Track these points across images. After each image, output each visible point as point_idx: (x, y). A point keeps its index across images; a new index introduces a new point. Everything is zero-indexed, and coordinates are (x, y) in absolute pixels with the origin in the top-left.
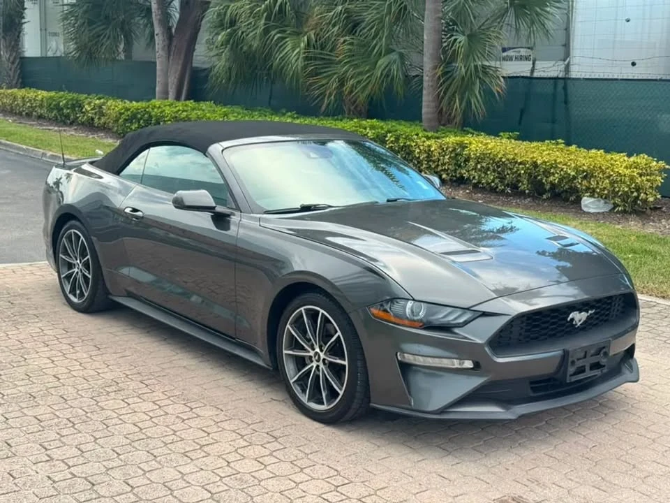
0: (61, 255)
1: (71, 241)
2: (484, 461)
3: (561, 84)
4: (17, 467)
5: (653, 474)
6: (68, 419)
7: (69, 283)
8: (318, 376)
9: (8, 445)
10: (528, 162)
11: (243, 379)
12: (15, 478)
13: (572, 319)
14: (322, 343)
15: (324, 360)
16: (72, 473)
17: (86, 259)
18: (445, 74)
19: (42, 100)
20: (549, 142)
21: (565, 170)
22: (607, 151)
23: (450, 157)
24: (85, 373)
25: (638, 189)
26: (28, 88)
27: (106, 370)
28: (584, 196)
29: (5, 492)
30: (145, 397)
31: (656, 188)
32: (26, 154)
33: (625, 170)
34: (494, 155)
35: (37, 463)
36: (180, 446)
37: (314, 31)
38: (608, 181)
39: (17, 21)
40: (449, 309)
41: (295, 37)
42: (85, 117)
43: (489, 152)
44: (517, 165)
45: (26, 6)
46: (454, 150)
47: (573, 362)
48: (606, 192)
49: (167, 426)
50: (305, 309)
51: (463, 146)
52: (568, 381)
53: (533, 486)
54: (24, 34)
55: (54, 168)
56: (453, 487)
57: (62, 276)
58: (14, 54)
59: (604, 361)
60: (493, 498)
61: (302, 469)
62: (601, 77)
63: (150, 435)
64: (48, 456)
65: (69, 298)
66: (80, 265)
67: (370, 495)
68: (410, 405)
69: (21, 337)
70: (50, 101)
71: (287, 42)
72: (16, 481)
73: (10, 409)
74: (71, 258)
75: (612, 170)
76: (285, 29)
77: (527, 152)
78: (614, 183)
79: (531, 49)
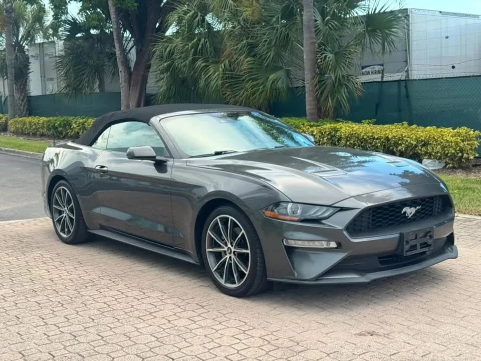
0: (54, 206)
1: (60, 196)
2: (349, 313)
3: (403, 84)
4: (23, 329)
5: (468, 315)
6: (59, 302)
7: (60, 224)
8: (231, 264)
9: (17, 317)
10: (382, 137)
11: (181, 275)
12: (21, 335)
13: (405, 213)
14: (232, 241)
15: (234, 252)
16: (60, 331)
17: (70, 206)
18: (319, 82)
19: (43, 123)
20: (397, 124)
21: (409, 141)
22: (438, 127)
23: (327, 138)
24: (71, 277)
25: (462, 151)
26: (33, 117)
27: (85, 275)
28: (424, 159)
29: (15, 343)
30: (112, 288)
31: (475, 149)
32: (33, 157)
33: (451, 138)
34: (358, 135)
35: (37, 326)
36: (136, 313)
37: (228, 60)
38: (440, 147)
39: (25, 72)
40: (318, 208)
41: (215, 65)
42: (73, 132)
43: (355, 132)
44: (375, 141)
45: (30, 61)
46: (330, 133)
47: (407, 242)
48: (439, 154)
49: (128, 303)
50: (219, 218)
51: (336, 131)
52: (405, 255)
53: (383, 325)
54: (30, 81)
55: (48, 148)
56: (326, 328)
57: (55, 221)
58: (23, 94)
59: (430, 242)
60: (354, 333)
61: (220, 323)
62: (431, 77)
63: (115, 308)
64: (45, 322)
66: (67, 211)
67: (268, 335)
68: (294, 275)
69: (27, 259)
70: (49, 123)
71: (210, 68)
72: (22, 337)
73: (19, 298)
74: (61, 206)
75: (442, 139)
76: (208, 60)
77: (381, 131)
78: (444, 147)
79: (382, 65)
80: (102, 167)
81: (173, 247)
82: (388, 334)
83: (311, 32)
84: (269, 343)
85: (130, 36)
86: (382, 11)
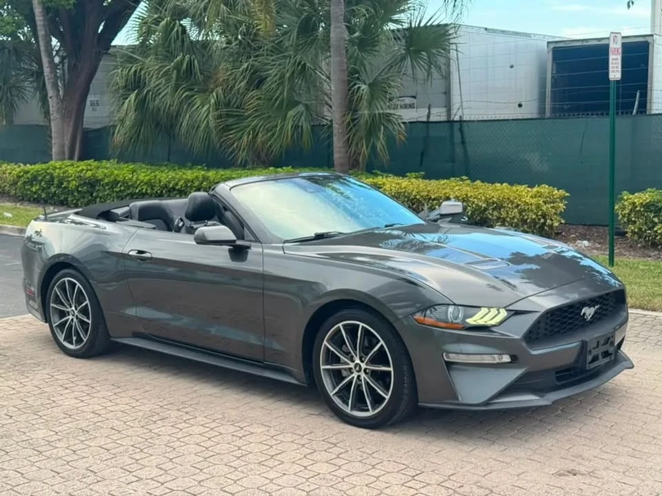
0: (52, 305)
1: (64, 290)
3: (456, 126)
6: (132, 446)
8: (361, 386)
10: (441, 197)
13: (584, 314)
14: (363, 354)
15: (365, 369)
16: (168, 488)
17: (83, 305)
18: (353, 120)
20: (454, 179)
21: (476, 202)
22: (511, 184)
24: (120, 408)
25: (544, 216)
27: (138, 404)
30: (191, 422)
31: (560, 214)
33: (531, 199)
34: (409, 194)
35: (129, 483)
36: (252, 458)
37: (221, 87)
38: (516, 210)
41: (202, 94)
43: (404, 190)
44: (431, 201)
47: (590, 352)
48: (515, 221)
49: (229, 444)
50: (344, 326)
52: (588, 368)
53: (580, 460)
55: (33, 221)
56: (513, 468)
57: (54, 326)
59: (611, 350)
60: (551, 473)
61: (373, 466)
63: (218, 452)
64: (136, 477)
65: (65, 347)
66: (76, 312)
67: (446, 480)
68: (458, 400)
69: (35, 383)
71: (195, 99)
73: (71, 443)
74: (65, 306)
75: (520, 200)
76: (192, 87)
77: (439, 188)
78: (522, 211)
79: (414, 97)
80: (140, 252)
81: (262, 363)
82: (592, 472)
83: (340, 55)
84: (454, 491)
85: (59, 44)
86: (428, 24)
